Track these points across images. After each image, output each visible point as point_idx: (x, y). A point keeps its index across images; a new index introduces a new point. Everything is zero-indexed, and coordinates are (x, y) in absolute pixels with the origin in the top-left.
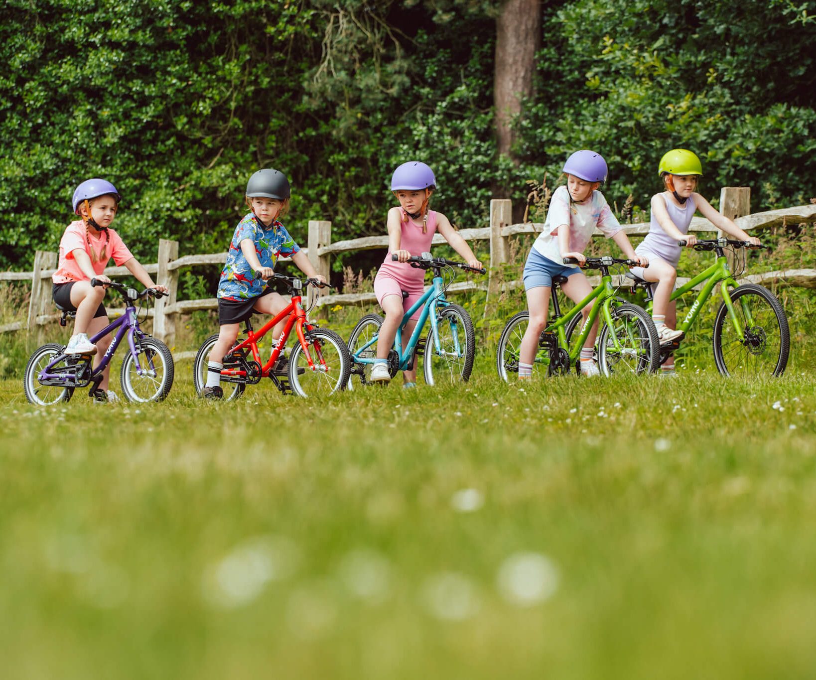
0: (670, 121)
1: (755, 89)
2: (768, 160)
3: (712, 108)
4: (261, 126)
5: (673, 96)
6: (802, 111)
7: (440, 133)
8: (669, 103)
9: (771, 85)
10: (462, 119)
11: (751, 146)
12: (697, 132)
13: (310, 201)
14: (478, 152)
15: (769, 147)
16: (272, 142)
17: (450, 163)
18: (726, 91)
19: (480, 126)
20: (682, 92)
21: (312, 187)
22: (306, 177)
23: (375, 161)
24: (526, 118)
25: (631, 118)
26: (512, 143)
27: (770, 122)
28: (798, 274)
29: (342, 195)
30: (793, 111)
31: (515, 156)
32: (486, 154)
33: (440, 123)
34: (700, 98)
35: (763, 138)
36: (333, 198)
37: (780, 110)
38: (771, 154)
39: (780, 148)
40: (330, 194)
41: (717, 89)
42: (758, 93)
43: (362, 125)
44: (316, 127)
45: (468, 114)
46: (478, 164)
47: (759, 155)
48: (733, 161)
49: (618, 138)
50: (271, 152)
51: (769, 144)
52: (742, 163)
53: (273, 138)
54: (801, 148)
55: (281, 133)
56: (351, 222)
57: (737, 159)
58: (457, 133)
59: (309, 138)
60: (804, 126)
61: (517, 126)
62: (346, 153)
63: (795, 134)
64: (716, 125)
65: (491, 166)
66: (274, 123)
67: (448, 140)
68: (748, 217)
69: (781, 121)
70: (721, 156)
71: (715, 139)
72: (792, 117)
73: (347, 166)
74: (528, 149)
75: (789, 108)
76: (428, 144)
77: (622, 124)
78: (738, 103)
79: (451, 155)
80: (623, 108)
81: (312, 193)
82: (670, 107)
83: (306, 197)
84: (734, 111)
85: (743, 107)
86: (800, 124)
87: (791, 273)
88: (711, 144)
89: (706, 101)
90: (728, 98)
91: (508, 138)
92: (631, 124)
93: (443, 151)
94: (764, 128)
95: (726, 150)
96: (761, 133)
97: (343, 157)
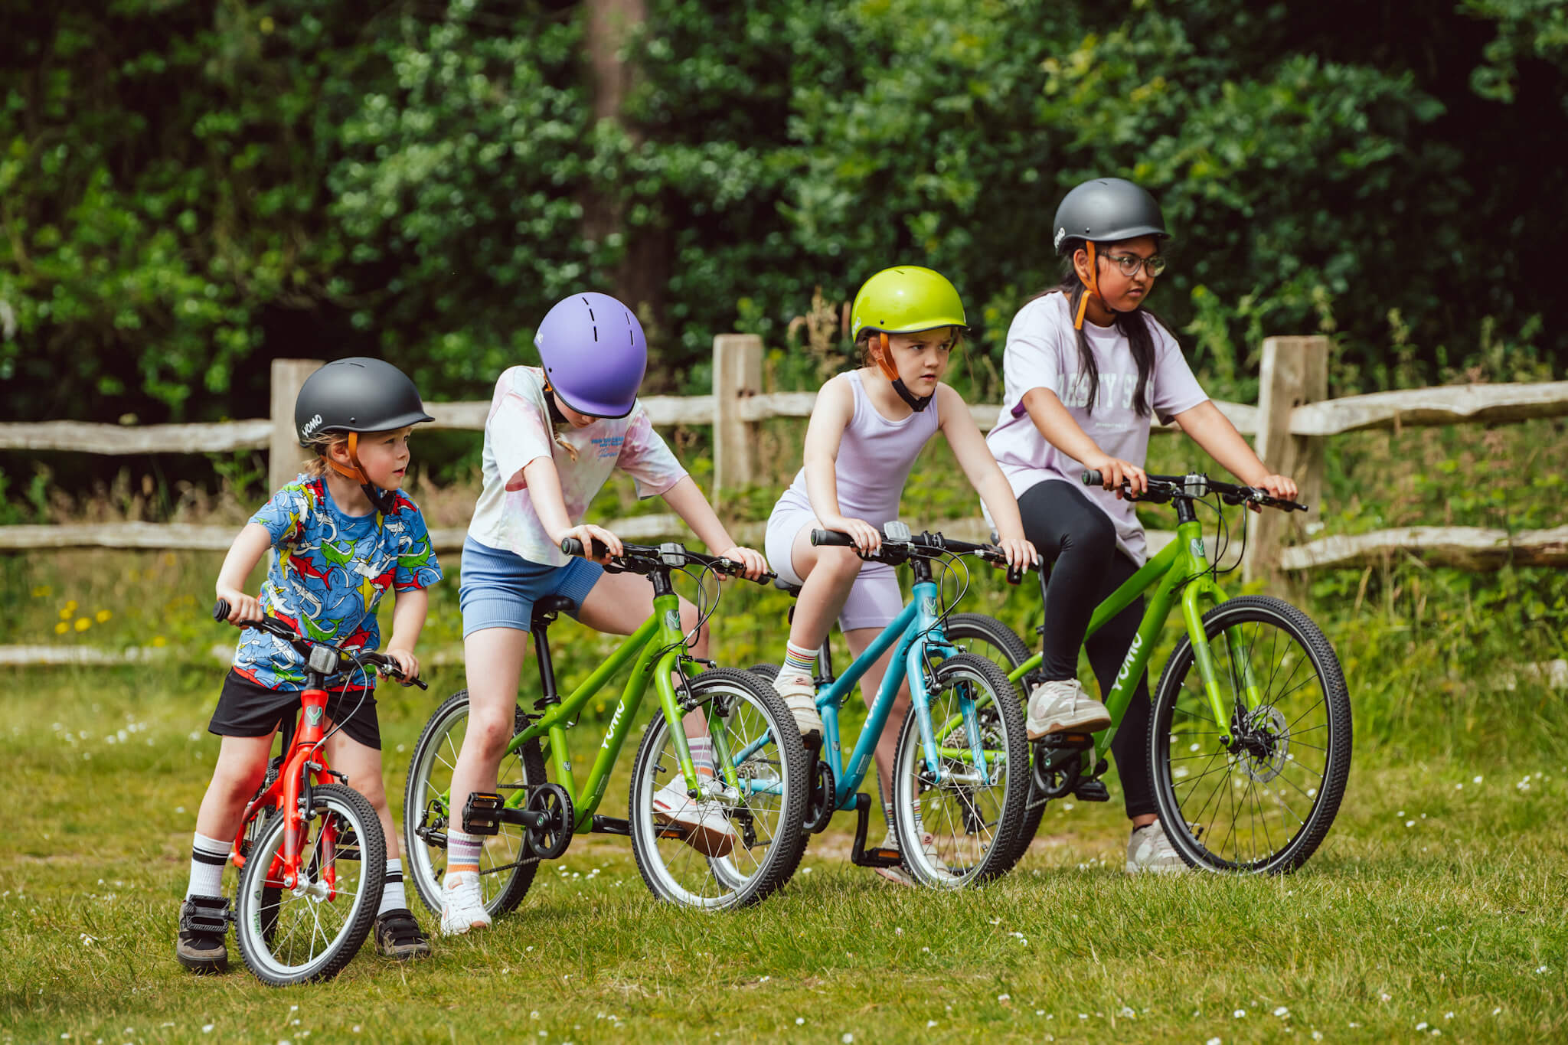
0: (1051, 99)
1: (1241, 19)
2: (1270, 184)
3: (1145, 66)
4: (32, 47)
5: (1052, 36)
6: (1352, 75)
7: (461, 72)
8: (1043, 55)
9: (1276, 12)
10: (510, 35)
11: (1235, 153)
12: (1112, 119)
13: (152, 225)
14: (548, 115)
15: (1275, 156)
16: (61, 85)
17: (486, 138)
18: (1175, 25)
19: (553, 52)
20: (1072, 25)
21: (156, 189)
22: (140, 166)
23: (303, 130)
24: (659, 35)
25: (962, 90)
26: (626, 91)
27: (1279, 100)
28: (1447, 540)
29: (226, 209)
30: (1332, 72)
31: (631, 123)
32: (566, 119)
33: (457, 46)
34: (1115, 39)
35: (1263, 135)
36: (206, 219)
37: (1300, 70)
38: (1280, 173)
39: (1300, 158)
40: (197, 208)
41: (1155, 21)
42: (1246, 29)
43: (275, 48)
44: (162, 48)
45: (520, 24)
46: (548, 142)
47: (1250, 176)
48: (1191, 185)
49: (933, 135)
50: (58, 110)
51: (1275, 148)
52: (1213, 190)
53: (63, 76)
54: (1347, 158)
55: (81, 64)
56: (249, 274)
57: (1203, 181)
58: (498, 70)
59: (147, 75)
60: (1358, 109)
61: (639, 52)
62: (236, 108)
63: (1336, 128)
64: (1152, 104)
65: (581, 148)
66: (66, 41)
67: (478, 84)
68: (1326, 406)
69: (1302, 97)
70: (1165, 175)
71: (1152, 137)
72: (1329, 87)
73: (239, 141)
74: (665, 106)
75: (1320, 66)
76: (433, 94)
77: (944, 104)
78: (1201, 51)
79: (486, 122)
80: (943, 67)
81: (155, 205)
82: (1049, 66)
83: (142, 215)
84: (1194, 71)
85: (1213, 63)
86: (1348, 104)
87: (1430, 537)
88: (1143, 149)
89: (1129, 48)
90: (1179, 43)
91: (615, 80)
92: (962, 103)
93: (467, 113)
94: (1266, 113)
95: (1175, 161)
96: (1257, 124)
97: (229, 123)
